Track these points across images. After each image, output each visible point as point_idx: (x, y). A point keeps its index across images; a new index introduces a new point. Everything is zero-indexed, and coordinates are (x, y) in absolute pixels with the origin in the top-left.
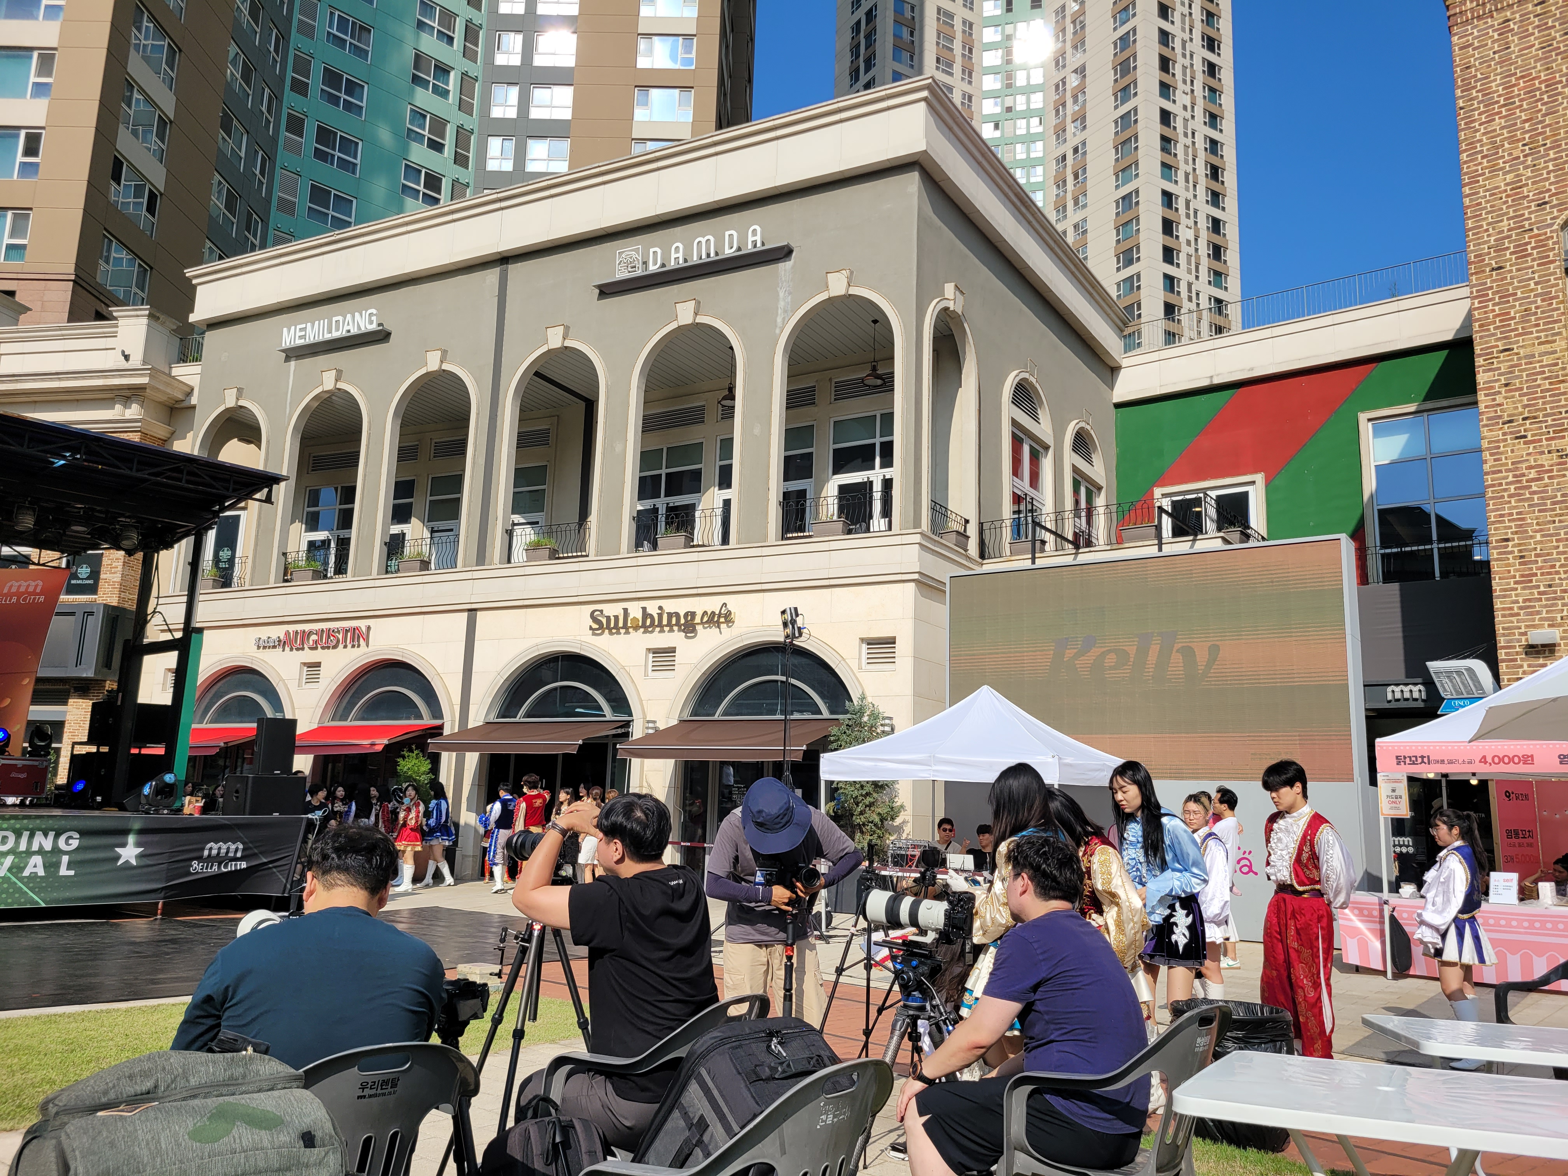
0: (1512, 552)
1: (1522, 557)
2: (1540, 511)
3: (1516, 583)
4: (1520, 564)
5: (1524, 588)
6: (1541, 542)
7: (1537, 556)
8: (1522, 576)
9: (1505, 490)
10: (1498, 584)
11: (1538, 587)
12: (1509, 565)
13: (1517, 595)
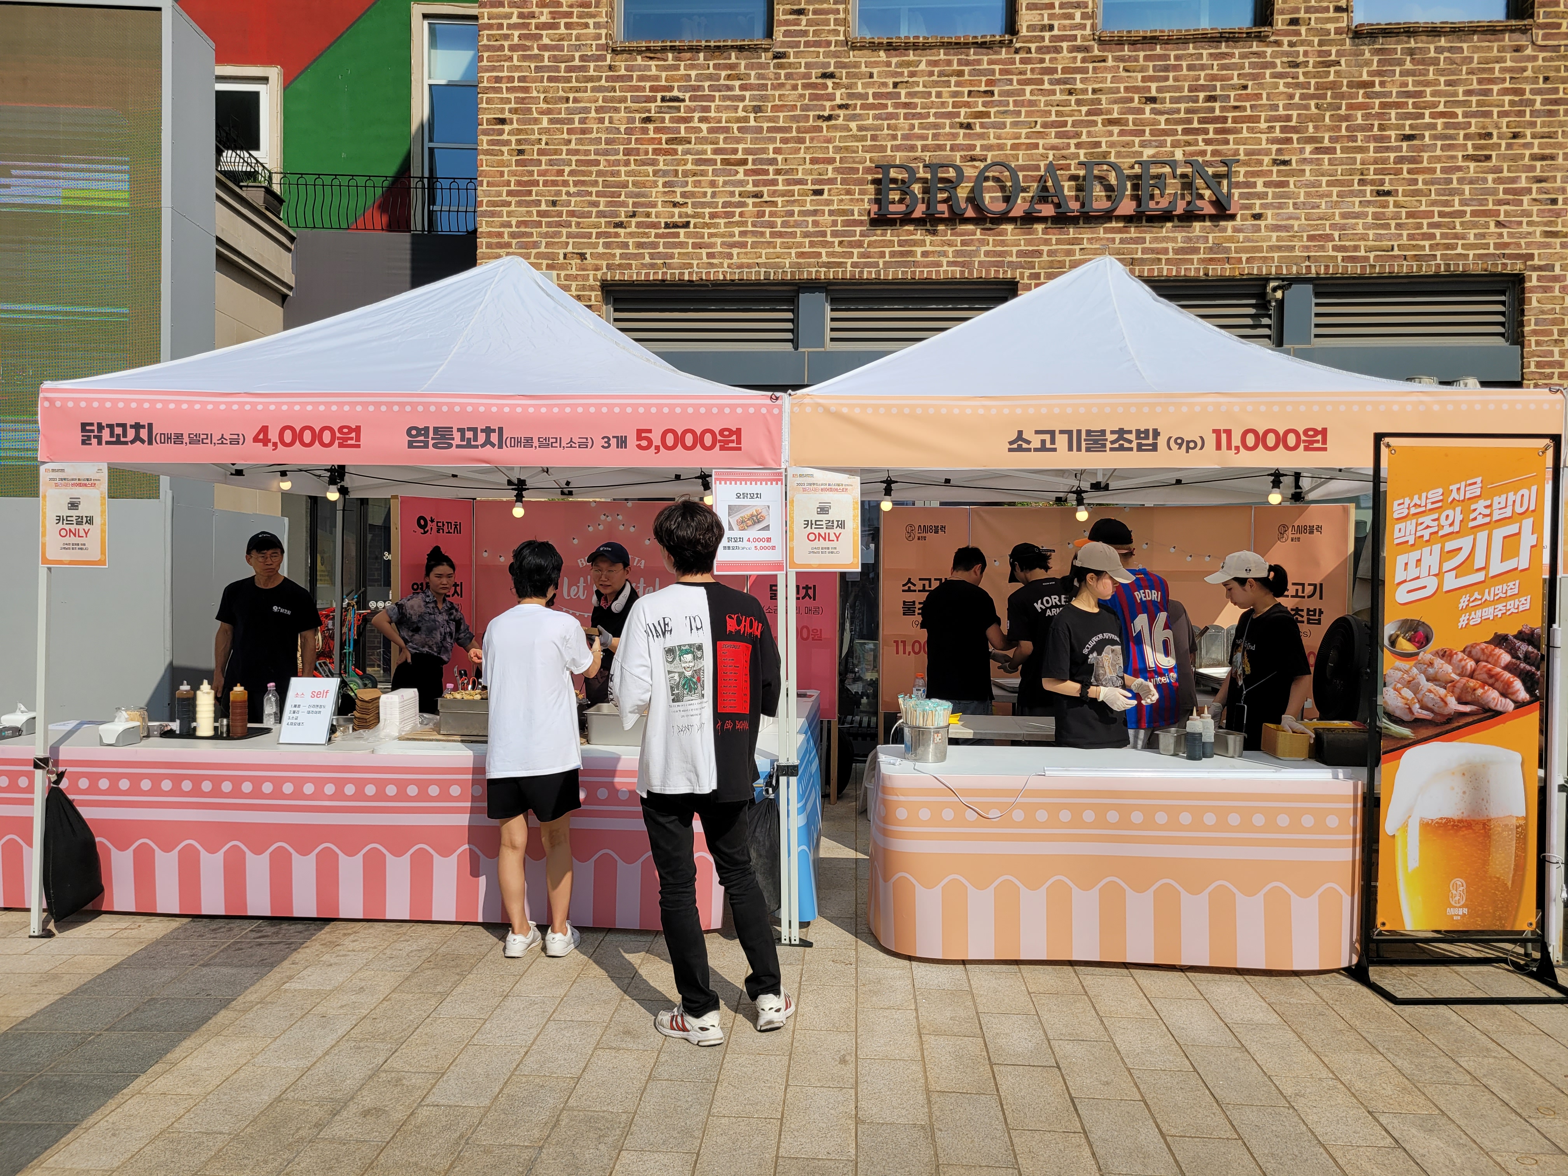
0: (507, 143)
1: (521, 152)
2: (550, 79)
3: (510, 193)
4: (518, 163)
5: (519, 204)
6: (547, 131)
7: (541, 152)
8: (519, 183)
9: (506, 37)
10: (487, 194)
11: (538, 203)
12: (501, 163)
13: (509, 214)
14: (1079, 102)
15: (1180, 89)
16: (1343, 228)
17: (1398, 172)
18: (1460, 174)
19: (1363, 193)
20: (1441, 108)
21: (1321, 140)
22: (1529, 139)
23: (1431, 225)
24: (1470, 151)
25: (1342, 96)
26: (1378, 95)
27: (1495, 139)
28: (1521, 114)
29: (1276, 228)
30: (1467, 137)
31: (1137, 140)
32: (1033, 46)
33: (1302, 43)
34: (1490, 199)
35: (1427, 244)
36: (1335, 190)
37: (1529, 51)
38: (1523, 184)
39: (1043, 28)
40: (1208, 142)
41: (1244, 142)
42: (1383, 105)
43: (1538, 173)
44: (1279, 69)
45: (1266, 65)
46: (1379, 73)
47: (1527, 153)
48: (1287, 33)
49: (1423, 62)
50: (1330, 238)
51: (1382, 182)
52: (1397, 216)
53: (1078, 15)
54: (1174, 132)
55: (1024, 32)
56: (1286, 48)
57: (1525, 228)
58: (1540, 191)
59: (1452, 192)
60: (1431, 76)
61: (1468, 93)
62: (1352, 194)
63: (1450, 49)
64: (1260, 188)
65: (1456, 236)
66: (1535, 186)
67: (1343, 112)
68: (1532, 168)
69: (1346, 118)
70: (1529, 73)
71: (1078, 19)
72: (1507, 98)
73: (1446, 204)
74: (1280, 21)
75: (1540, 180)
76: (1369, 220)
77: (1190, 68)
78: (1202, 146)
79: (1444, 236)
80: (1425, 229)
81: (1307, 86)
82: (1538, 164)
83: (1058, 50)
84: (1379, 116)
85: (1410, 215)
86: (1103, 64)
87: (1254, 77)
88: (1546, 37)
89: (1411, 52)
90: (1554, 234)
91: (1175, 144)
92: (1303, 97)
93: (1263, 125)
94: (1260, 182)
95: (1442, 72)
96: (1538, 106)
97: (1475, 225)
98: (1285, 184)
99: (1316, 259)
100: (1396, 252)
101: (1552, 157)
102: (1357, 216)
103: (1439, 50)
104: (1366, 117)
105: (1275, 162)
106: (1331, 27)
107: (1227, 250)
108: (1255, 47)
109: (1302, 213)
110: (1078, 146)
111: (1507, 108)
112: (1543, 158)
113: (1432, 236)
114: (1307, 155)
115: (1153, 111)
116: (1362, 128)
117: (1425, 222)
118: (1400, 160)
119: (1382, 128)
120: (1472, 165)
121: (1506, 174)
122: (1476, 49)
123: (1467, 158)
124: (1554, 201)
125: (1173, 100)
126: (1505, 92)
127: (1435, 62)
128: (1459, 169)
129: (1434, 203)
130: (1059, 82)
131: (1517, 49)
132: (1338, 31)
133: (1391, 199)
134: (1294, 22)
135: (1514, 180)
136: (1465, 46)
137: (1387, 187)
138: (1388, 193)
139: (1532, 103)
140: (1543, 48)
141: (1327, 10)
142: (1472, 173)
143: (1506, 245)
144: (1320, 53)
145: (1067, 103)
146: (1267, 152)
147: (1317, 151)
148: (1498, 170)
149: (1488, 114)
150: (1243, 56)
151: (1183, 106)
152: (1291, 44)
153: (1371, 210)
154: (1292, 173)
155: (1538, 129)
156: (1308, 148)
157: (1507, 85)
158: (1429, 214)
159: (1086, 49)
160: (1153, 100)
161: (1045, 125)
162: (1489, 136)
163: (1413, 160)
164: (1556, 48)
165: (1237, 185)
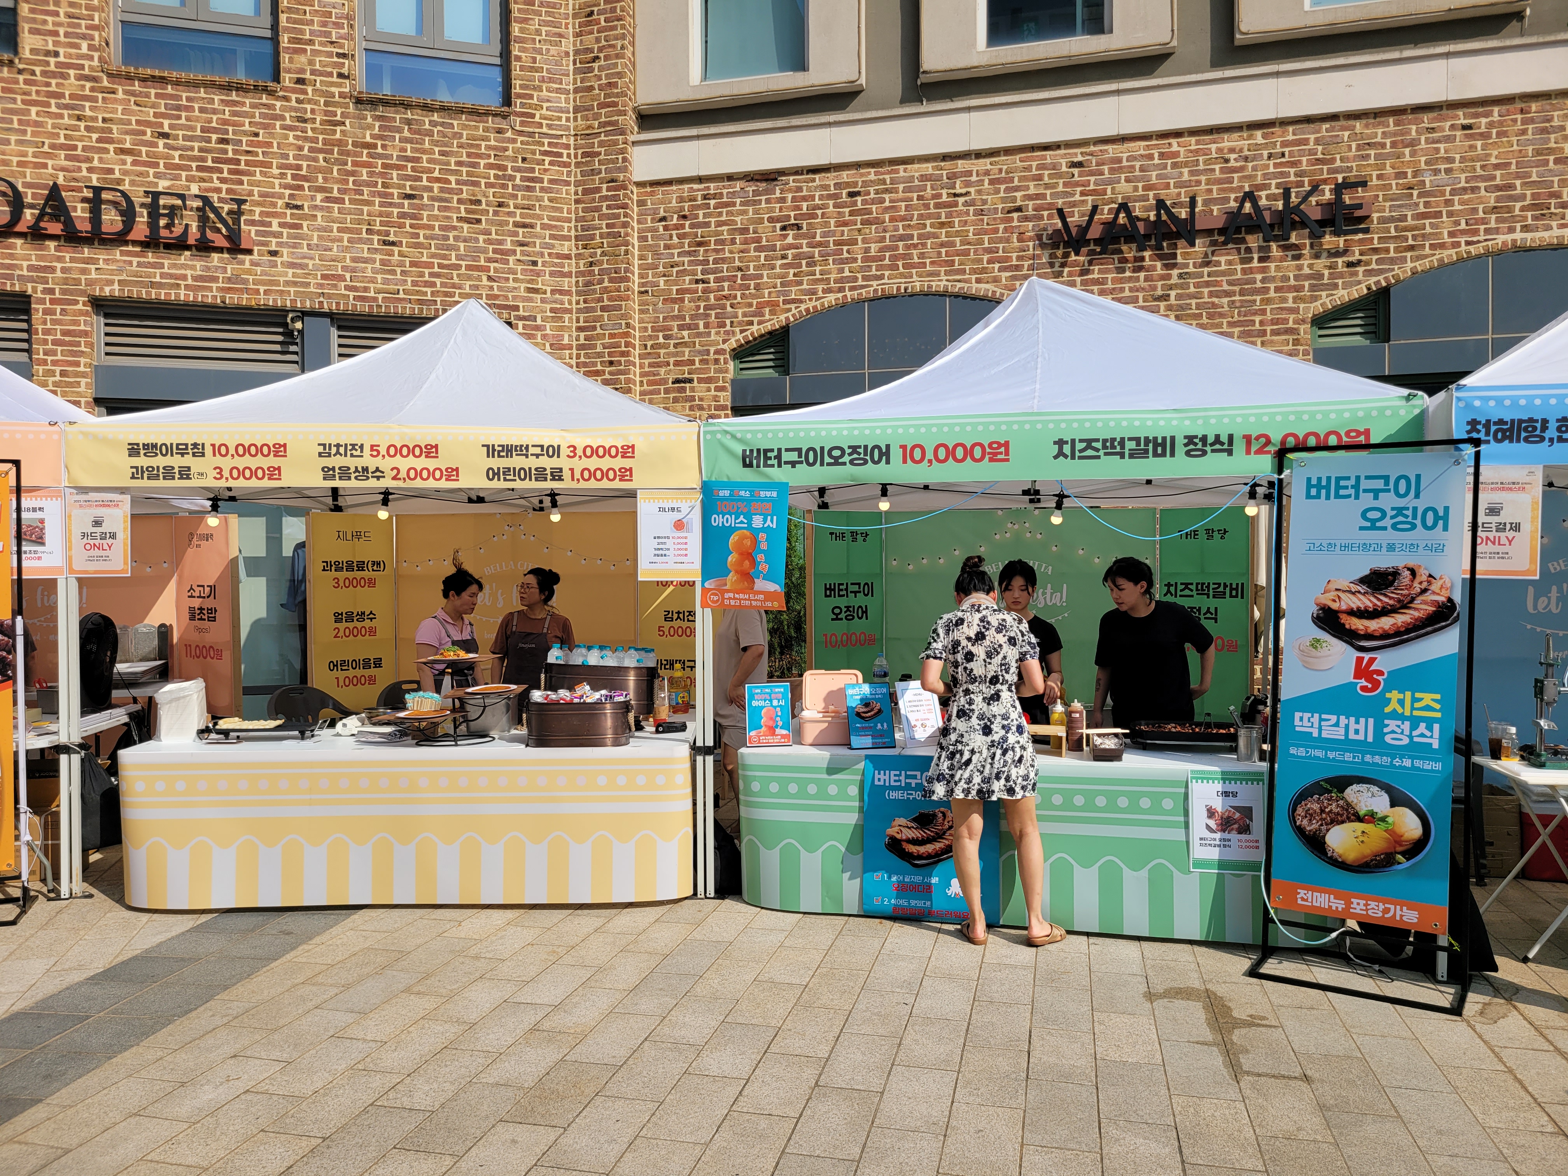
14: (88, 129)
15: (193, 129)
16: (354, 270)
17: (401, 226)
18: (455, 233)
19: (371, 241)
20: (436, 174)
21: (331, 190)
22: (512, 209)
23: (431, 275)
24: (463, 214)
25: (348, 153)
26: (380, 156)
27: (484, 206)
28: (504, 186)
29: (292, 265)
30: (460, 201)
31: (152, 171)
32: (38, 70)
33: (310, 101)
34: (482, 256)
35: (429, 290)
36: (346, 236)
37: (509, 134)
38: (509, 246)
39: (48, 53)
40: (223, 180)
41: (258, 184)
42: (385, 166)
43: (520, 238)
44: (288, 122)
45: (276, 117)
46: (381, 137)
47: (511, 220)
48: (294, 91)
49: (418, 132)
50: (342, 278)
51: (387, 234)
52: (401, 264)
53: (84, 45)
54: (189, 169)
55: (27, 54)
56: (294, 103)
57: (511, 284)
58: (523, 253)
59: (450, 248)
60: (427, 145)
61: (459, 163)
62: (361, 241)
63: (442, 124)
64: (275, 227)
65: (454, 286)
66: (518, 249)
67: (349, 167)
68: (516, 234)
69: (353, 173)
70: (510, 153)
71: (84, 49)
72: (492, 172)
73: (444, 257)
74: (287, 79)
75: (522, 244)
76: (377, 265)
77: (202, 110)
78: (217, 184)
79: (443, 285)
80: (427, 278)
81: (315, 140)
82: (521, 230)
83: (65, 76)
84: (382, 175)
85: (413, 264)
86: (112, 96)
87: (265, 127)
88: (522, 123)
89: (408, 122)
90: (536, 291)
91: (190, 179)
92: (311, 150)
93: (276, 171)
94: (275, 222)
95: (436, 143)
96: (518, 181)
97: (469, 278)
98: (299, 227)
99: (330, 296)
100: (402, 295)
101: (532, 226)
102: (366, 261)
103: (433, 124)
104: (371, 174)
105: (288, 206)
106: (335, 90)
107: (246, 282)
108: (265, 99)
109: (316, 254)
110: (90, 170)
111: (492, 180)
112: (524, 226)
113: (433, 284)
114: (318, 203)
115: (166, 146)
116: (368, 184)
117: (427, 271)
118: (403, 215)
119: (384, 185)
120: (466, 226)
121: (494, 236)
122: (464, 127)
123: (460, 219)
124: (535, 263)
125: (186, 138)
126: (490, 166)
127: (430, 133)
128: (455, 228)
129: (433, 256)
130: (66, 107)
131: (499, 131)
132: (342, 95)
133: (396, 249)
134: (301, 81)
135: (500, 242)
136: (455, 123)
137: (392, 238)
138: (393, 244)
139: (512, 178)
140: (521, 133)
141: (330, 74)
142: (465, 234)
143: (496, 297)
144: (326, 113)
145: (76, 129)
146: (281, 196)
147: (327, 199)
148: (487, 233)
149: (476, 184)
150: (253, 106)
151: (196, 145)
152: (298, 101)
153: (378, 257)
154: (305, 217)
155: (519, 201)
156: (319, 196)
157: (492, 161)
158: (430, 265)
159: (94, 79)
160: (165, 136)
161: (53, 146)
162: (479, 202)
163: (414, 217)
164: (531, 135)
165: (252, 223)
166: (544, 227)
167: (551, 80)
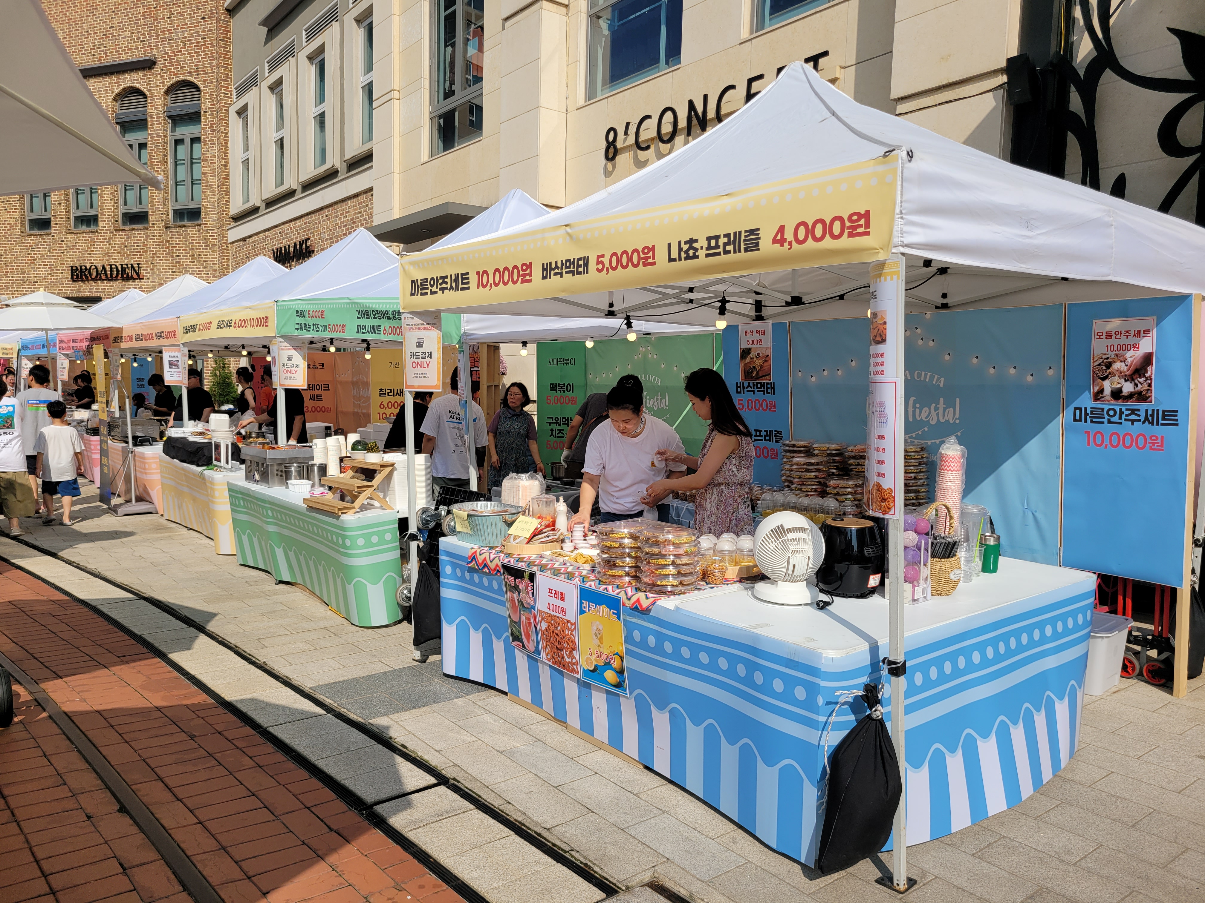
14: (112, 247)
15: (132, 243)
17: (176, 266)
20: (184, 248)
21: (160, 257)
22: (202, 256)
24: (190, 260)
25: (164, 244)
26: (171, 244)
28: (200, 249)
29: (152, 282)
30: (190, 256)
31: (121, 258)
32: (102, 232)
33: (155, 230)
36: (164, 271)
37: (201, 231)
38: (202, 269)
39: (104, 227)
41: (144, 258)
42: (171, 247)
44: (151, 237)
45: (148, 236)
46: (171, 238)
47: (202, 260)
48: (152, 227)
49: (179, 235)
54: (128, 256)
55: (100, 227)
56: (152, 231)
58: (205, 270)
60: (182, 239)
61: (189, 243)
67: (164, 249)
69: (165, 251)
70: (202, 237)
71: (111, 224)
72: (197, 245)
74: (150, 224)
75: (205, 268)
77: (133, 237)
78: (135, 259)
81: (157, 242)
82: (204, 263)
83: (107, 233)
84: (172, 250)
86: (116, 237)
87: (146, 240)
88: (205, 227)
89: (177, 232)
91: (129, 259)
92: (156, 245)
93: (148, 253)
94: (149, 269)
96: (203, 247)
98: (154, 269)
101: (207, 261)
103: (183, 231)
104: (169, 250)
105: (151, 263)
108: (146, 231)
109: (158, 277)
110: (111, 260)
111: (197, 247)
114: (158, 261)
115: (126, 250)
116: (168, 254)
118: (176, 262)
119: (172, 253)
120: (191, 263)
122: (190, 231)
124: (208, 273)
125: (130, 246)
126: (197, 243)
127: (182, 235)
128: (188, 264)
130: (107, 242)
132: (162, 226)
133: (175, 273)
134: (153, 224)
135: (199, 268)
137: (174, 270)
140: (204, 230)
141: (160, 221)
144: (159, 233)
146: (149, 261)
147: (160, 260)
148: (196, 265)
149: (193, 249)
150: (143, 234)
151: (132, 248)
153: (171, 276)
156: (158, 259)
157: (197, 241)
160: (126, 246)
162: (194, 255)
163: (179, 262)
164: (207, 230)
165: (144, 270)
166: (211, 261)
167: (212, 211)
